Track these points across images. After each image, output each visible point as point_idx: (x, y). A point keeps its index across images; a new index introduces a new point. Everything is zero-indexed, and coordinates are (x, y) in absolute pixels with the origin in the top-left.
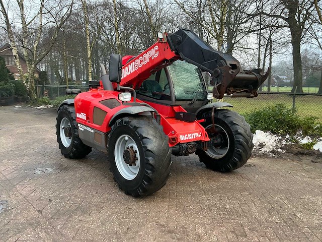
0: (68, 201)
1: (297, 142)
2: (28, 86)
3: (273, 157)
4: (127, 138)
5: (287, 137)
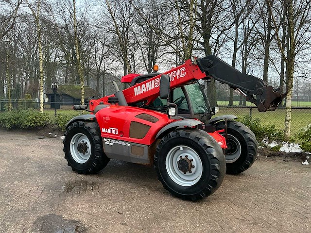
1: (266, 146)
4: (181, 149)
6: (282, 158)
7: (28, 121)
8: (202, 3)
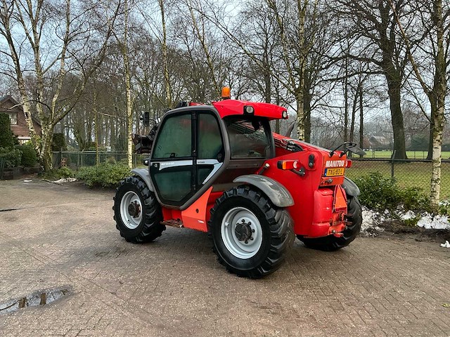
0: (141, 282)
1: (398, 218)
2: (42, 152)
3: (370, 236)
5: (386, 213)
6: (415, 237)
7: (110, 178)
8: (381, 5)
